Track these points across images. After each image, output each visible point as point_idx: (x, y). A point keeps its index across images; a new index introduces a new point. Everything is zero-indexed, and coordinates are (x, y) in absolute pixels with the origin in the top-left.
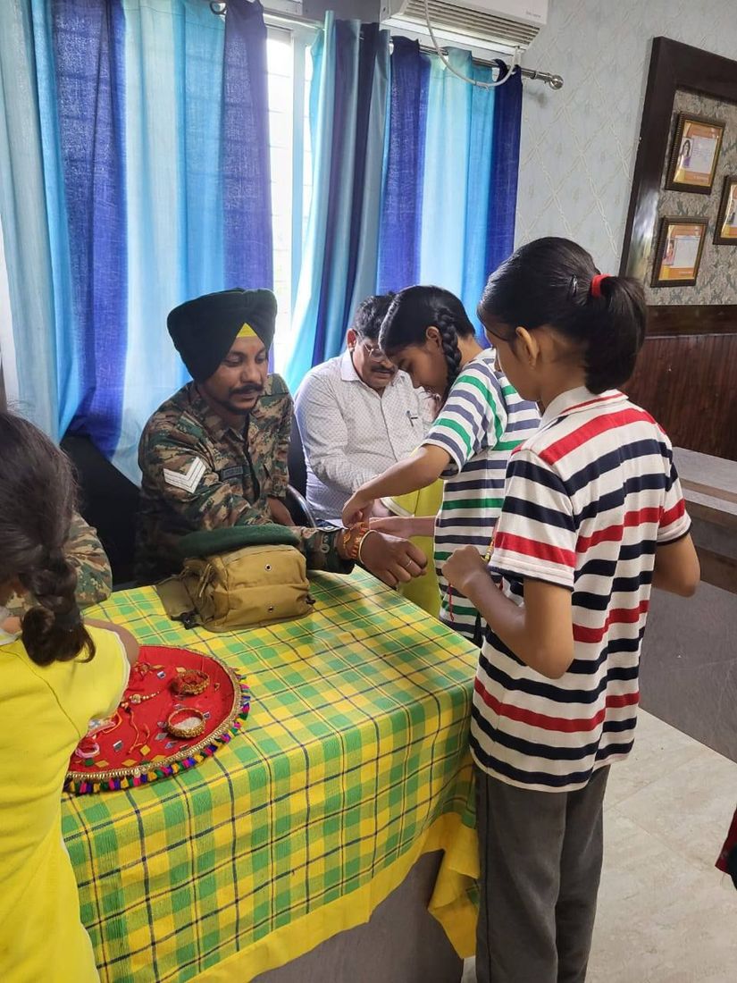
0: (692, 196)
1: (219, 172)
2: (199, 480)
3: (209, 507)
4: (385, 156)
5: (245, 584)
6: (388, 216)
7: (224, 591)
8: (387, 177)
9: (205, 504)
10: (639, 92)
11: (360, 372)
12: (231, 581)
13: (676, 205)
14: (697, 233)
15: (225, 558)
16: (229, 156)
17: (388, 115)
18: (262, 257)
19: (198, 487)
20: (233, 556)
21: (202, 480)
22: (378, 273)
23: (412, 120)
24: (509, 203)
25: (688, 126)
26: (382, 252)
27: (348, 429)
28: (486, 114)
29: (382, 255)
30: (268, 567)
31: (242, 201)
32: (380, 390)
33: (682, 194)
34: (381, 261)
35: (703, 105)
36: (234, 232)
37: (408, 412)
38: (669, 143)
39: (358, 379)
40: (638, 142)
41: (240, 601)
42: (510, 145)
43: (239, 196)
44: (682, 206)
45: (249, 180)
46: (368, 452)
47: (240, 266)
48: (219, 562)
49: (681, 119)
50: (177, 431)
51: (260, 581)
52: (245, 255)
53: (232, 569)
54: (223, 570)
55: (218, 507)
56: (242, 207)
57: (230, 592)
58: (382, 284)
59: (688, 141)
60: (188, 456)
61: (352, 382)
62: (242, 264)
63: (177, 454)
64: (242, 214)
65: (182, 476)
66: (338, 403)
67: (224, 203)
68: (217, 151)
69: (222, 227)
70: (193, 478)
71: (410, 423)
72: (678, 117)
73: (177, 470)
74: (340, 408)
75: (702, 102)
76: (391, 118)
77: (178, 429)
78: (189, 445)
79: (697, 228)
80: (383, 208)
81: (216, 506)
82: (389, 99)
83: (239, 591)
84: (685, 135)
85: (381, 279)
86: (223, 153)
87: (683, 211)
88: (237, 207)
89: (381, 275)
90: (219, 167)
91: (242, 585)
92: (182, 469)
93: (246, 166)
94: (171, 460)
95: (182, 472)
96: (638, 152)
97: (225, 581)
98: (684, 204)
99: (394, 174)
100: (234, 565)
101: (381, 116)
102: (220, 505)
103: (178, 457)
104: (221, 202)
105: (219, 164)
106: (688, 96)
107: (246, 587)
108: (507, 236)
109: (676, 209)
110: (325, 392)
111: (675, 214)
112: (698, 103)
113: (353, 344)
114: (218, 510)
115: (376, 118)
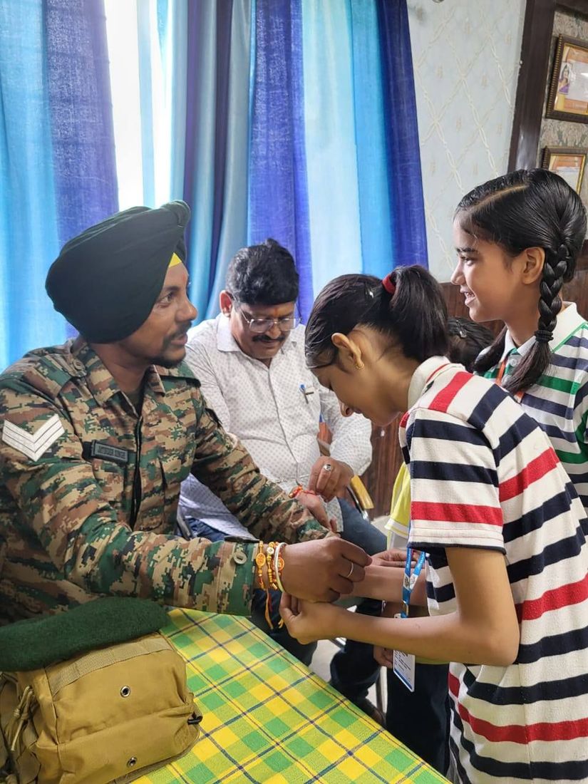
0: (572, 125)
1: (44, 90)
2: (49, 444)
3: (56, 485)
4: (252, 74)
5: (88, 728)
6: (257, 145)
7: (52, 746)
8: (254, 98)
9: (52, 481)
10: (519, 12)
11: (240, 342)
12: (63, 728)
13: (556, 135)
14: (577, 164)
15: (54, 675)
16: (56, 69)
17: (253, 24)
18: (105, 197)
19: (45, 455)
20: (66, 673)
21: (55, 447)
22: (249, 213)
23: (282, 30)
24: (407, 127)
25: (567, 50)
26: (252, 189)
27: (230, 411)
28: (367, 28)
29: (252, 193)
30: (126, 691)
31: (75, 127)
32: (267, 362)
33: (563, 122)
34: (252, 200)
35: (580, 27)
36: (67, 165)
37: (302, 386)
38: (549, 69)
39: (237, 349)
40: (519, 67)
41: (80, 761)
42: (401, 60)
43: (72, 120)
44: (562, 136)
45: (84, 101)
46: (254, 438)
47: (77, 210)
48: (43, 686)
49: (560, 42)
50: (35, 372)
51: (112, 716)
52: (83, 195)
53: (63, 705)
54: (50, 706)
55: (68, 489)
56: (76, 135)
57: (62, 747)
58: (254, 226)
59: (566, 67)
60: (42, 410)
61: (233, 352)
62: (81, 206)
63: (28, 405)
64: (76, 144)
65: (27, 435)
66: (217, 379)
67: (52, 130)
68: (41, 63)
69: (51, 160)
70: (42, 441)
71: (304, 400)
72: (557, 40)
73: (23, 425)
74: (219, 386)
75: (579, 25)
76: (257, 27)
77: (37, 369)
78: (47, 394)
79: (576, 159)
80: (250, 135)
81: (66, 486)
82: (254, 10)
83: (78, 744)
84: (564, 59)
85: (253, 220)
86: (47, 66)
87: (563, 141)
88: (70, 134)
89: (252, 215)
90: (44, 84)
91: (83, 731)
92: (29, 425)
93: (79, 83)
94: (17, 410)
95: (29, 430)
96: (519, 77)
97: (53, 729)
98: (563, 134)
99: (262, 94)
100: (67, 693)
101: (245, 25)
102: (72, 486)
103: (28, 409)
104: (49, 128)
105: (44, 78)
106: (565, 18)
107: (89, 733)
108: (410, 163)
109: (557, 139)
110: (202, 366)
111: (556, 144)
112: (574, 24)
113: (228, 309)
114: (67, 493)
115: (240, 27)
